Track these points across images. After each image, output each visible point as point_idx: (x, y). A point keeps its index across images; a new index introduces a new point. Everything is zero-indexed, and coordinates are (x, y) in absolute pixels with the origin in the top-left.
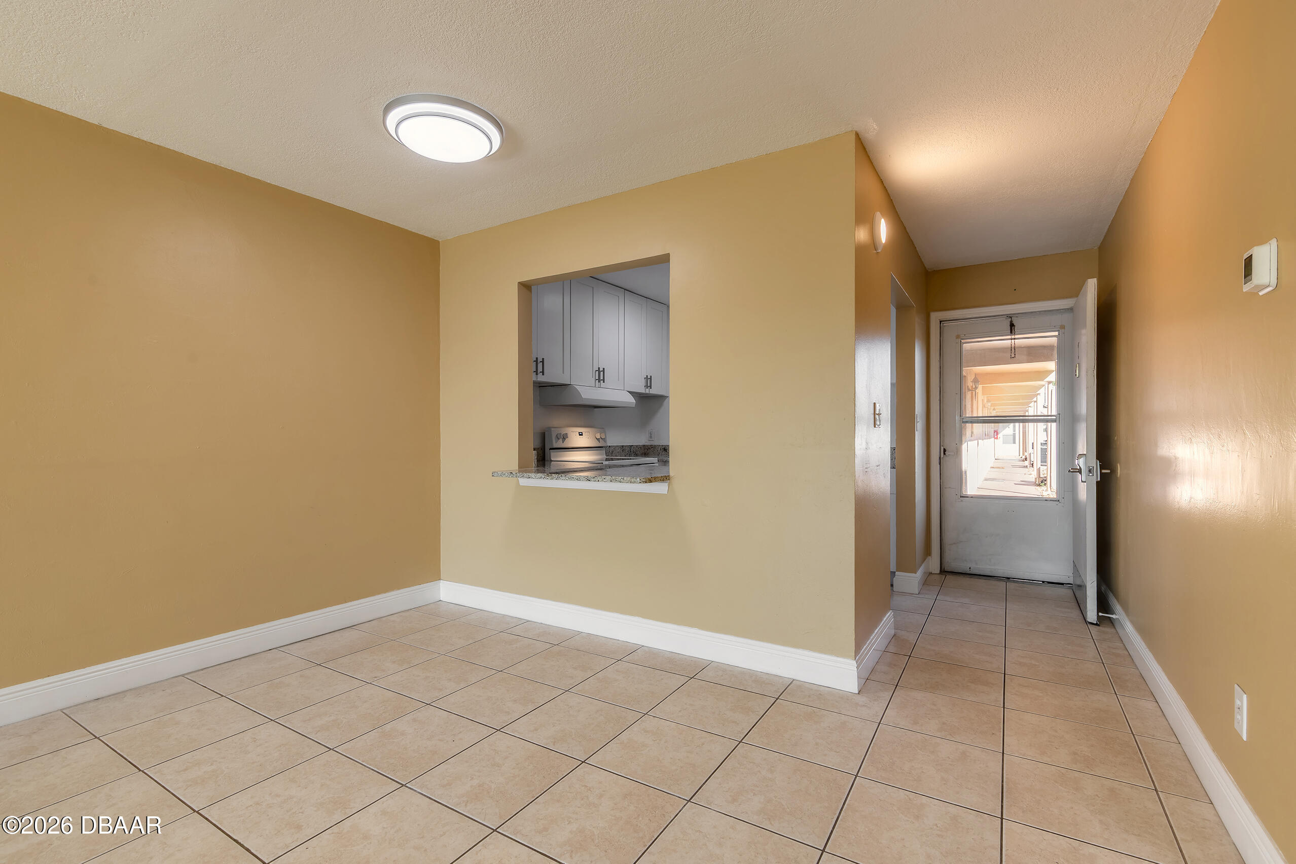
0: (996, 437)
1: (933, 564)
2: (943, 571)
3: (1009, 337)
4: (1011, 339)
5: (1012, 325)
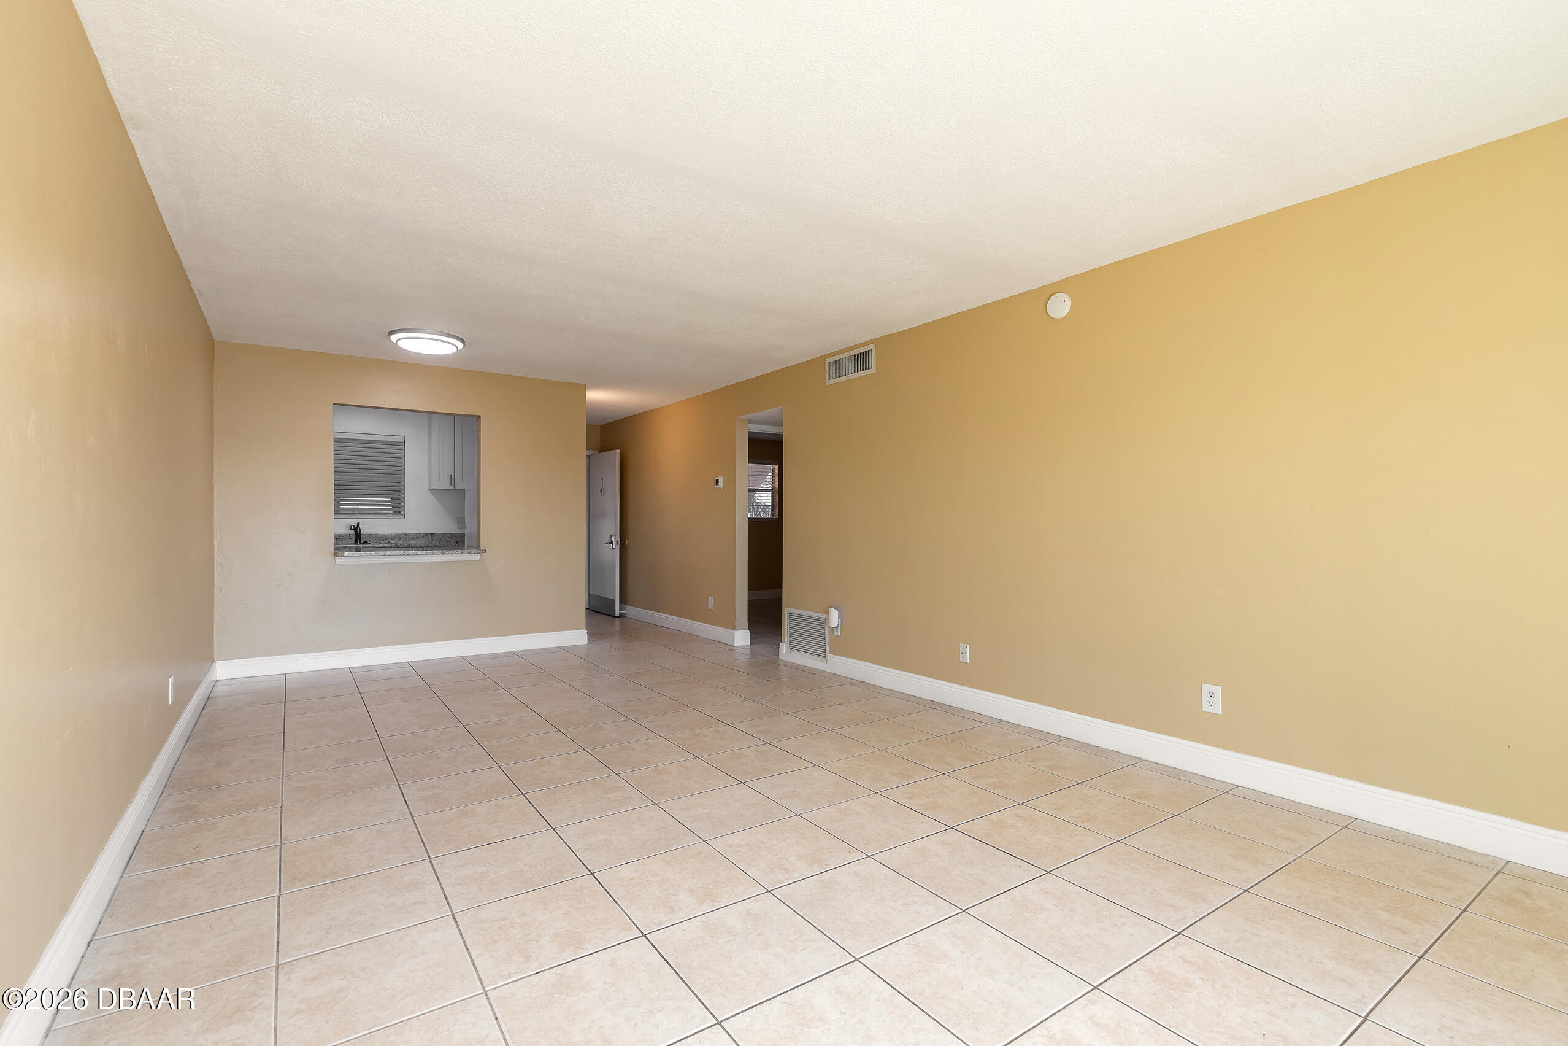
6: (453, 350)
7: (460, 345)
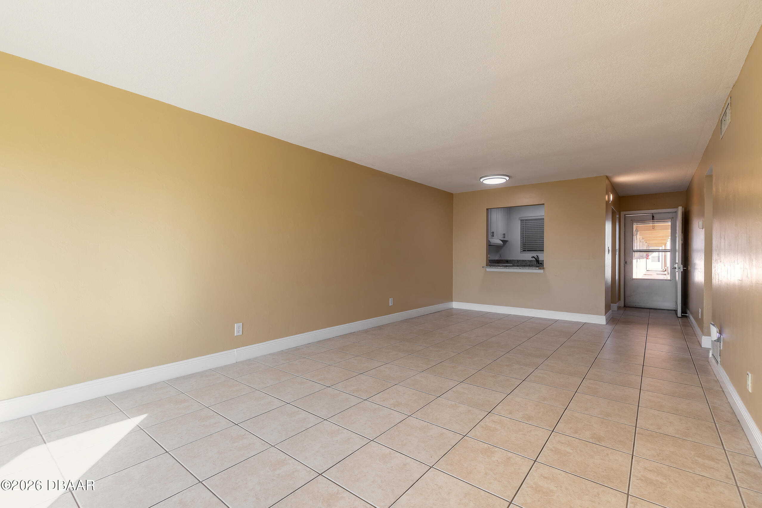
0: (647, 258)
1: (622, 303)
2: (625, 306)
3: (652, 221)
4: (653, 222)
5: (653, 217)
6: (504, 181)
7: (508, 178)
